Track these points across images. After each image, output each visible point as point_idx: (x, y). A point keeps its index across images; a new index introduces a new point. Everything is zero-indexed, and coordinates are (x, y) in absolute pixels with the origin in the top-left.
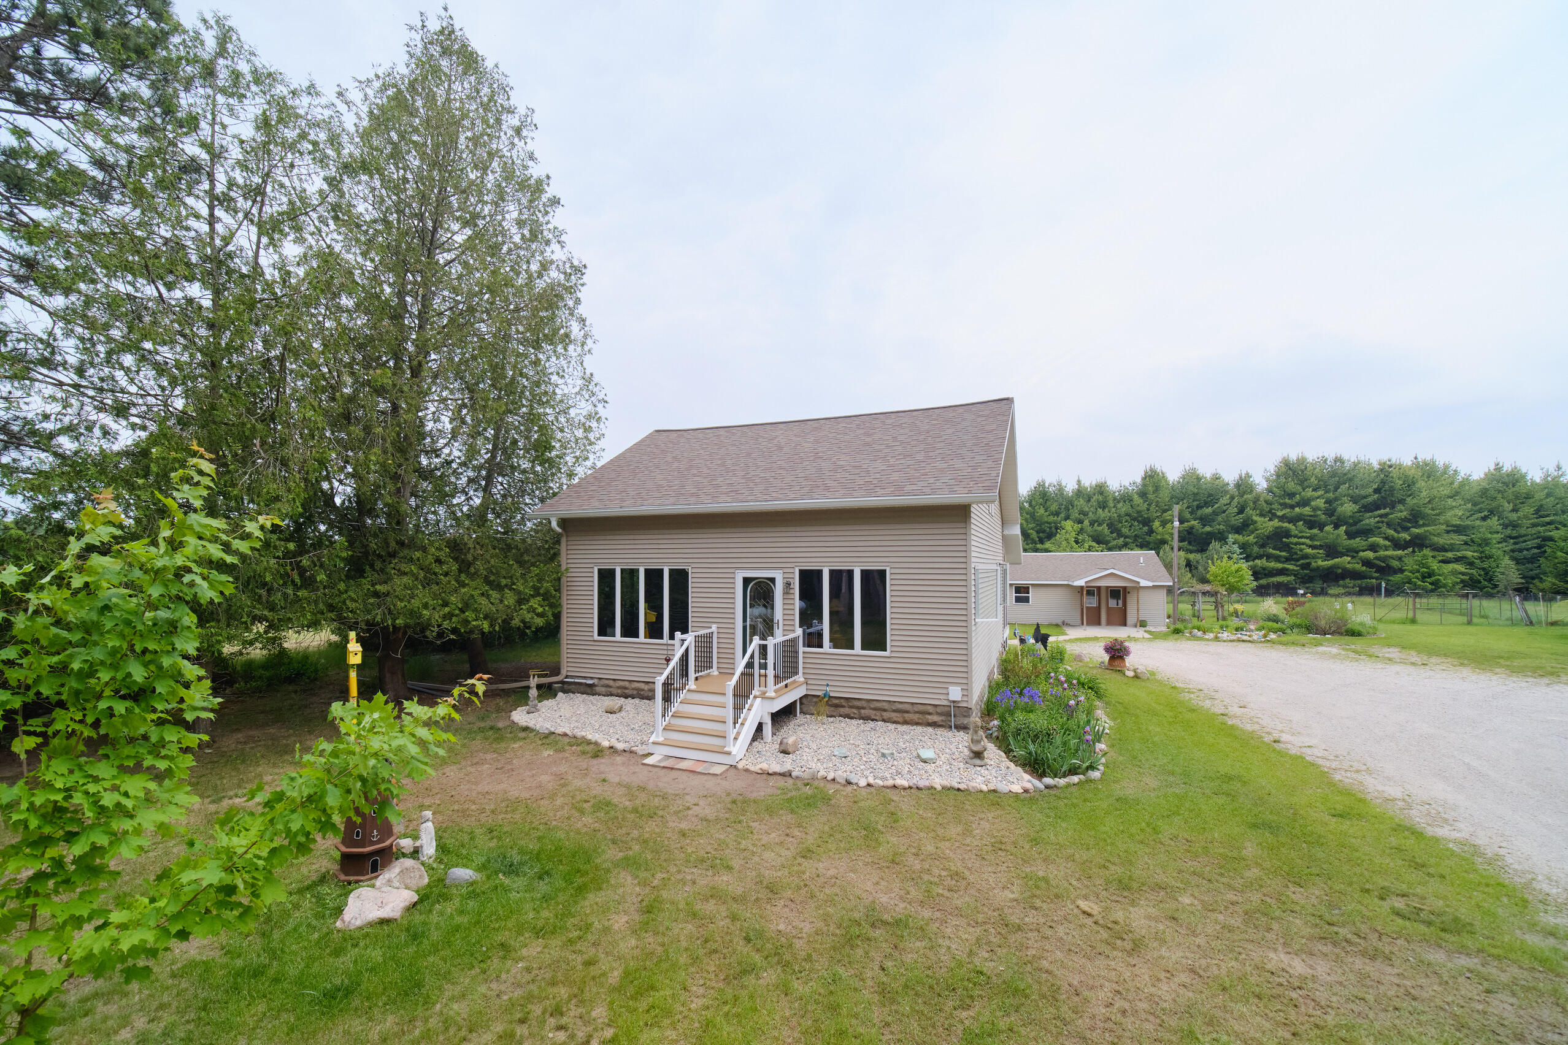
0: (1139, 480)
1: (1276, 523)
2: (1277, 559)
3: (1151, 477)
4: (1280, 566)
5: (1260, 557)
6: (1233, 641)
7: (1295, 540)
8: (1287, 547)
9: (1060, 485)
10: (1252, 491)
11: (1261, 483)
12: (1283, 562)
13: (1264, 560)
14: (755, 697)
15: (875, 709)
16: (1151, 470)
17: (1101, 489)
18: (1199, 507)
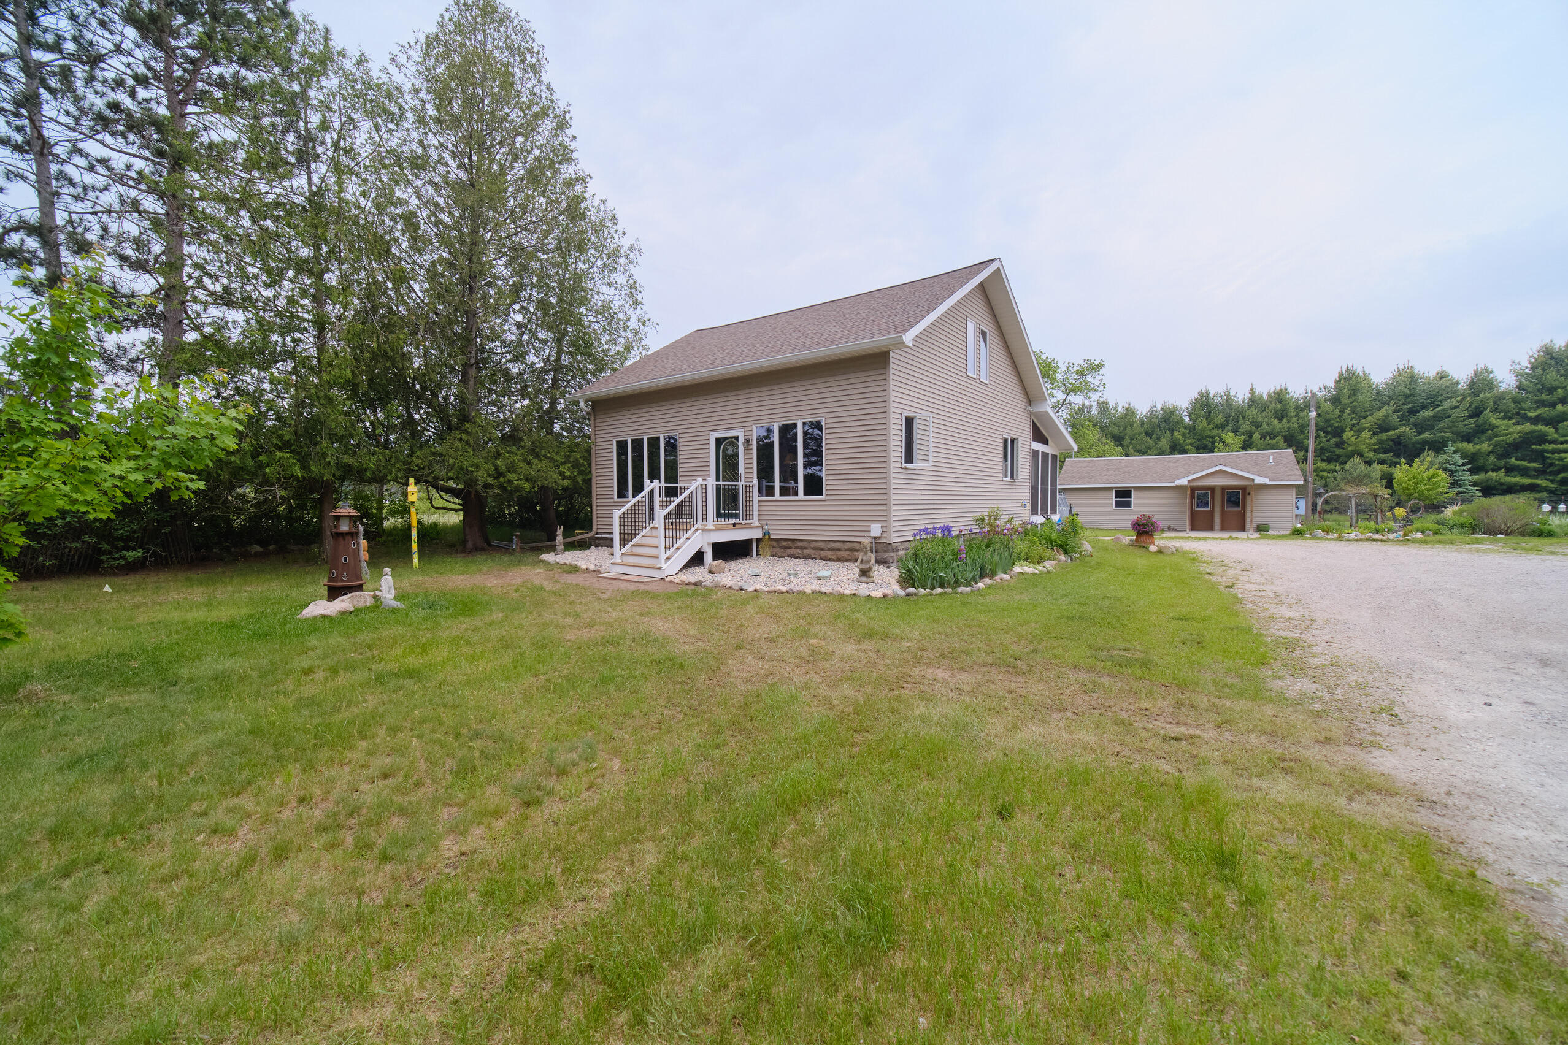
0: (1331, 384)
1: (1528, 427)
2: (1524, 472)
3: (1348, 379)
4: (1526, 481)
5: (1496, 469)
6: (1360, 540)
7: (1551, 447)
8: (1540, 456)
9: (1228, 394)
10: (1491, 389)
11: (1506, 380)
12: (1534, 477)
13: (1502, 473)
14: (697, 530)
15: (814, 549)
16: (1348, 371)
17: (1280, 397)
18: (1413, 412)
